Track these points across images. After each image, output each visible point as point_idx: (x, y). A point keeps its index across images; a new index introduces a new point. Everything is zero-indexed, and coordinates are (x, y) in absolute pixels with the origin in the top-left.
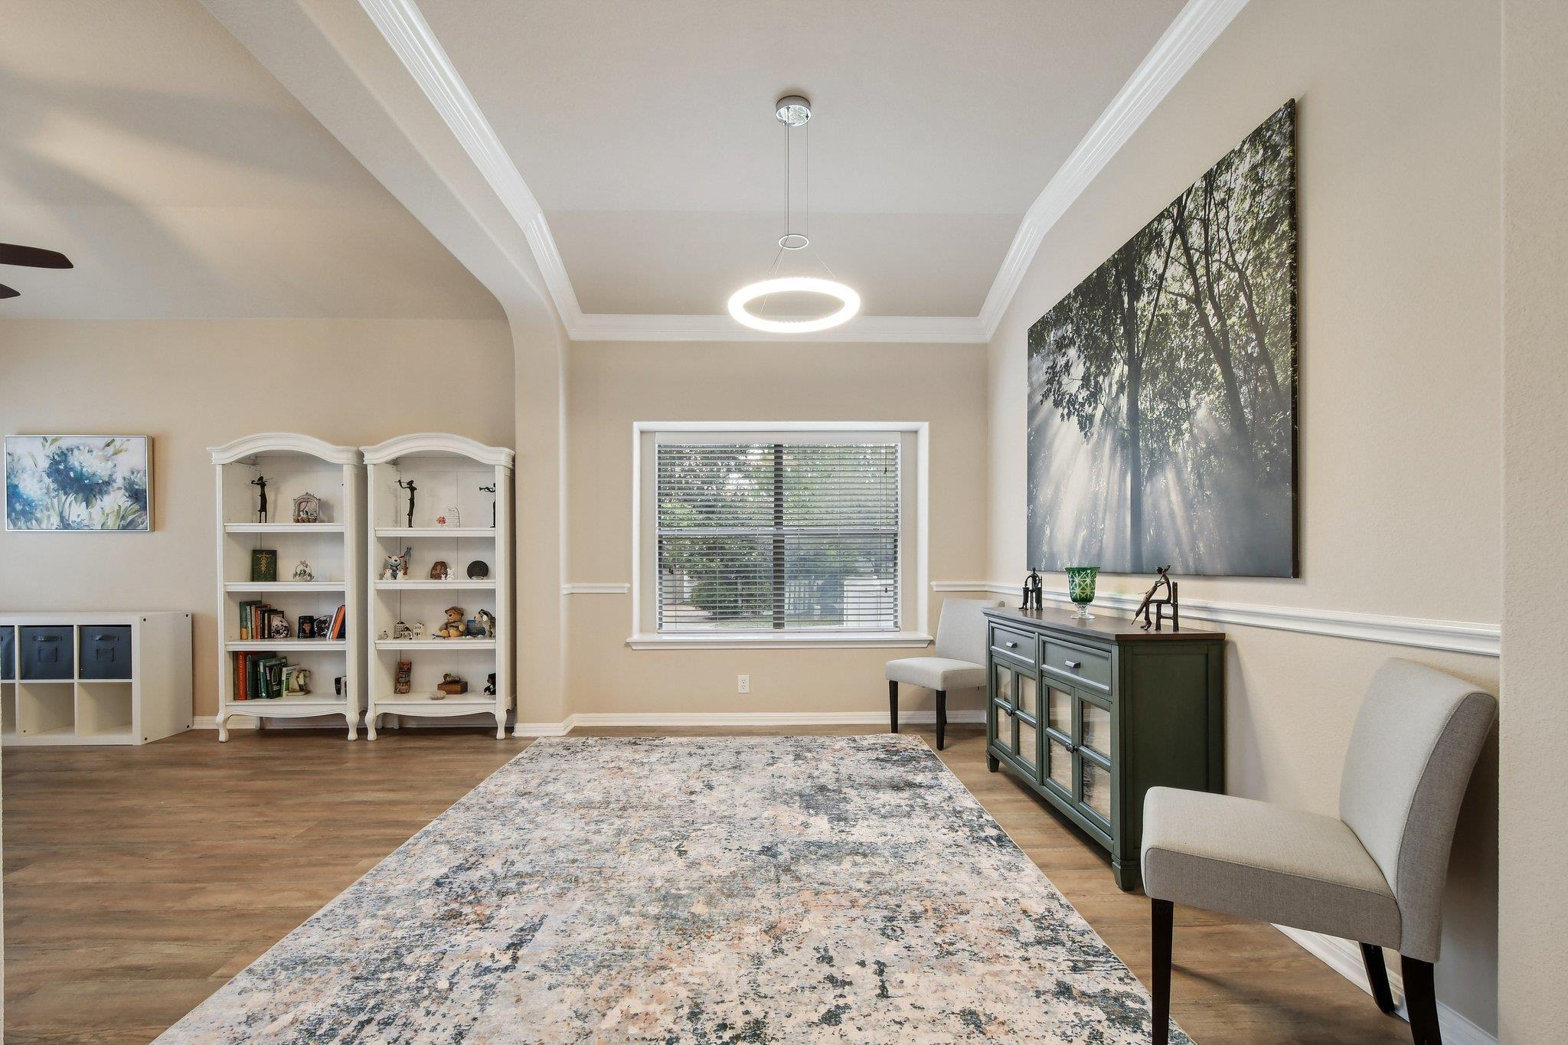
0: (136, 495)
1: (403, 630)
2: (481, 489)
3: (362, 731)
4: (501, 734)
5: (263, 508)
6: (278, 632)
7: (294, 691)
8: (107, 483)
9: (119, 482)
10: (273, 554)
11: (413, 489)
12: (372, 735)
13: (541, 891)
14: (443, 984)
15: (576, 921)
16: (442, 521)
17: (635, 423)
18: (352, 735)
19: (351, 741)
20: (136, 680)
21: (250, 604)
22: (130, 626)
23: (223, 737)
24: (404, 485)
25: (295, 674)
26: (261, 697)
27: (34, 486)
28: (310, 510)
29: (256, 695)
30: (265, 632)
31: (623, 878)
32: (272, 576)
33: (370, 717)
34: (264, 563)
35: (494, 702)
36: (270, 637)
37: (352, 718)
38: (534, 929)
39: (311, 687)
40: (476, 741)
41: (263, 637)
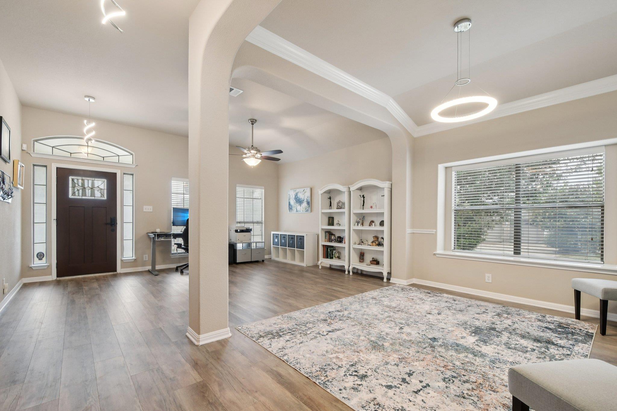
0: (308, 203)
1: (362, 242)
2: (382, 196)
3: (349, 272)
4: (385, 280)
5: (331, 205)
6: (333, 240)
7: (336, 258)
8: (303, 200)
9: (305, 200)
10: (333, 218)
11: (364, 197)
12: (351, 273)
13: (349, 323)
14: (309, 332)
15: (350, 333)
16: (371, 207)
17: (439, 165)
18: (347, 273)
20: (305, 250)
21: (327, 232)
22: (304, 236)
23: (320, 267)
24: (361, 196)
25: (336, 253)
26: (328, 258)
27: (293, 202)
28: (340, 206)
29: (327, 258)
30: (330, 240)
31: (374, 328)
32: (333, 225)
33: (351, 268)
34: (331, 221)
35: (383, 269)
36: (331, 242)
37: (346, 267)
38: (338, 330)
39: (341, 257)
40: (377, 281)
41: (329, 242)
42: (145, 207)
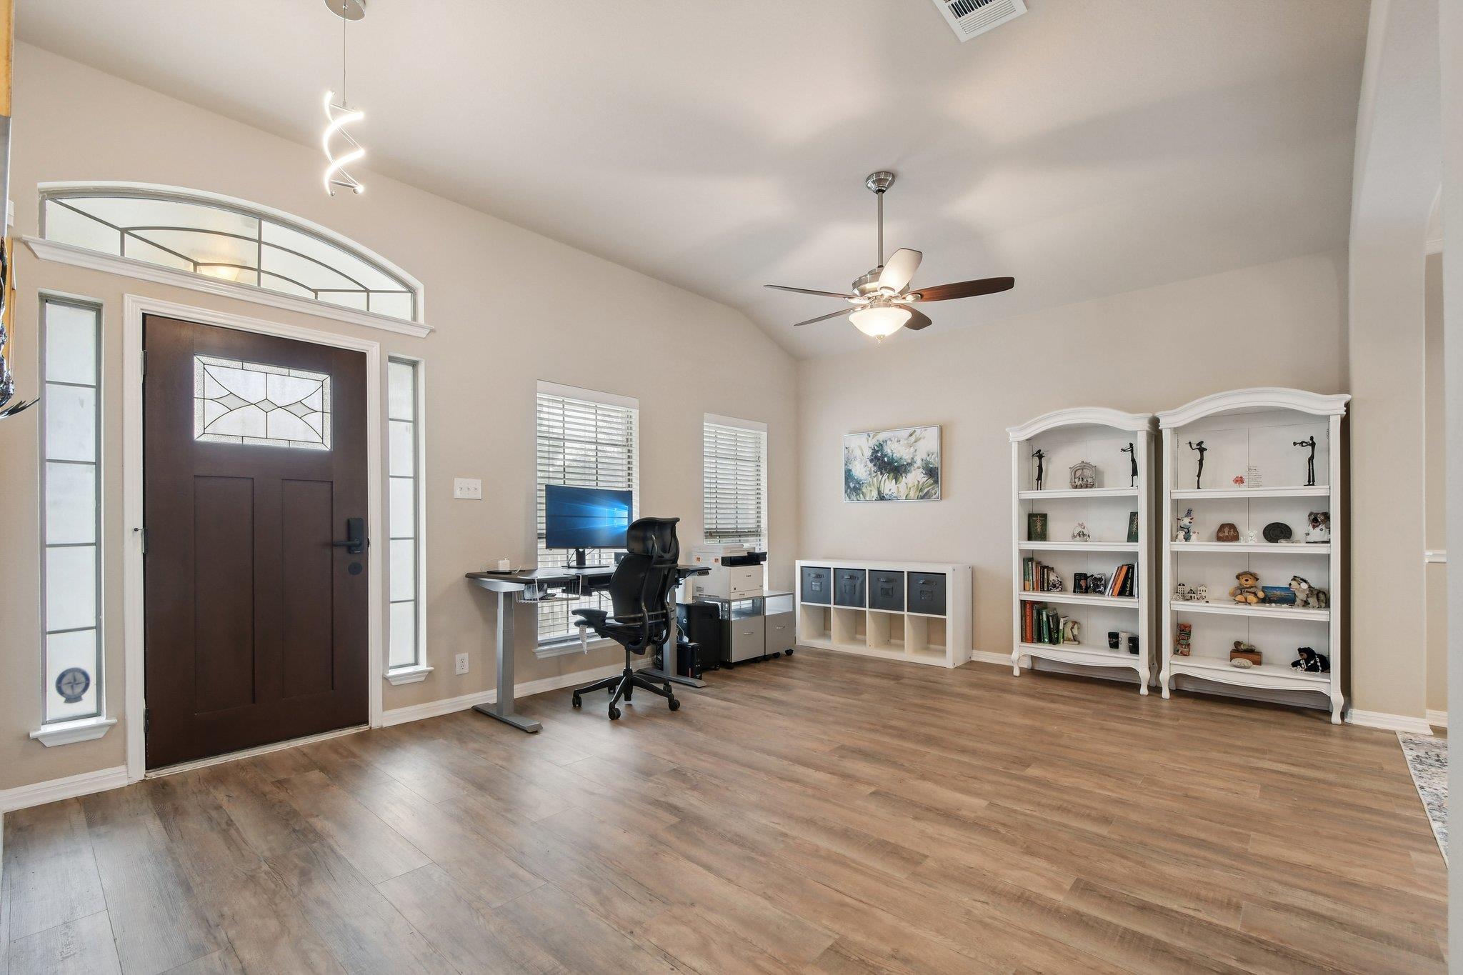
0: (932, 473)
1: (1188, 594)
2: (1295, 444)
3: (1155, 689)
4: (1336, 718)
6: (1054, 586)
7: (1069, 640)
8: (910, 464)
9: (919, 463)
10: (1044, 516)
12: (1166, 694)
16: (1239, 480)
18: (1144, 690)
19: (1143, 695)
20: (949, 617)
21: (1031, 560)
22: (945, 574)
23: (1016, 672)
25: (1070, 625)
26: (1044, 642)
27: (862, 470)
28: (1084, 477)
29: (1040, 640)
30: (1044, 586)
32: (1043, 536)
33: (1165, 676)
34: (1036, 525)
35: (1329, 681)
36: (1048, 590)
37: (1144, 674)
41: (1042, 590)
42: (458, 482)
